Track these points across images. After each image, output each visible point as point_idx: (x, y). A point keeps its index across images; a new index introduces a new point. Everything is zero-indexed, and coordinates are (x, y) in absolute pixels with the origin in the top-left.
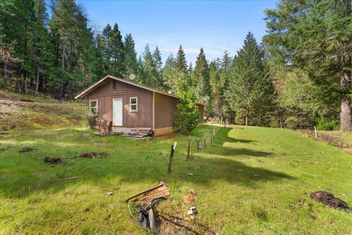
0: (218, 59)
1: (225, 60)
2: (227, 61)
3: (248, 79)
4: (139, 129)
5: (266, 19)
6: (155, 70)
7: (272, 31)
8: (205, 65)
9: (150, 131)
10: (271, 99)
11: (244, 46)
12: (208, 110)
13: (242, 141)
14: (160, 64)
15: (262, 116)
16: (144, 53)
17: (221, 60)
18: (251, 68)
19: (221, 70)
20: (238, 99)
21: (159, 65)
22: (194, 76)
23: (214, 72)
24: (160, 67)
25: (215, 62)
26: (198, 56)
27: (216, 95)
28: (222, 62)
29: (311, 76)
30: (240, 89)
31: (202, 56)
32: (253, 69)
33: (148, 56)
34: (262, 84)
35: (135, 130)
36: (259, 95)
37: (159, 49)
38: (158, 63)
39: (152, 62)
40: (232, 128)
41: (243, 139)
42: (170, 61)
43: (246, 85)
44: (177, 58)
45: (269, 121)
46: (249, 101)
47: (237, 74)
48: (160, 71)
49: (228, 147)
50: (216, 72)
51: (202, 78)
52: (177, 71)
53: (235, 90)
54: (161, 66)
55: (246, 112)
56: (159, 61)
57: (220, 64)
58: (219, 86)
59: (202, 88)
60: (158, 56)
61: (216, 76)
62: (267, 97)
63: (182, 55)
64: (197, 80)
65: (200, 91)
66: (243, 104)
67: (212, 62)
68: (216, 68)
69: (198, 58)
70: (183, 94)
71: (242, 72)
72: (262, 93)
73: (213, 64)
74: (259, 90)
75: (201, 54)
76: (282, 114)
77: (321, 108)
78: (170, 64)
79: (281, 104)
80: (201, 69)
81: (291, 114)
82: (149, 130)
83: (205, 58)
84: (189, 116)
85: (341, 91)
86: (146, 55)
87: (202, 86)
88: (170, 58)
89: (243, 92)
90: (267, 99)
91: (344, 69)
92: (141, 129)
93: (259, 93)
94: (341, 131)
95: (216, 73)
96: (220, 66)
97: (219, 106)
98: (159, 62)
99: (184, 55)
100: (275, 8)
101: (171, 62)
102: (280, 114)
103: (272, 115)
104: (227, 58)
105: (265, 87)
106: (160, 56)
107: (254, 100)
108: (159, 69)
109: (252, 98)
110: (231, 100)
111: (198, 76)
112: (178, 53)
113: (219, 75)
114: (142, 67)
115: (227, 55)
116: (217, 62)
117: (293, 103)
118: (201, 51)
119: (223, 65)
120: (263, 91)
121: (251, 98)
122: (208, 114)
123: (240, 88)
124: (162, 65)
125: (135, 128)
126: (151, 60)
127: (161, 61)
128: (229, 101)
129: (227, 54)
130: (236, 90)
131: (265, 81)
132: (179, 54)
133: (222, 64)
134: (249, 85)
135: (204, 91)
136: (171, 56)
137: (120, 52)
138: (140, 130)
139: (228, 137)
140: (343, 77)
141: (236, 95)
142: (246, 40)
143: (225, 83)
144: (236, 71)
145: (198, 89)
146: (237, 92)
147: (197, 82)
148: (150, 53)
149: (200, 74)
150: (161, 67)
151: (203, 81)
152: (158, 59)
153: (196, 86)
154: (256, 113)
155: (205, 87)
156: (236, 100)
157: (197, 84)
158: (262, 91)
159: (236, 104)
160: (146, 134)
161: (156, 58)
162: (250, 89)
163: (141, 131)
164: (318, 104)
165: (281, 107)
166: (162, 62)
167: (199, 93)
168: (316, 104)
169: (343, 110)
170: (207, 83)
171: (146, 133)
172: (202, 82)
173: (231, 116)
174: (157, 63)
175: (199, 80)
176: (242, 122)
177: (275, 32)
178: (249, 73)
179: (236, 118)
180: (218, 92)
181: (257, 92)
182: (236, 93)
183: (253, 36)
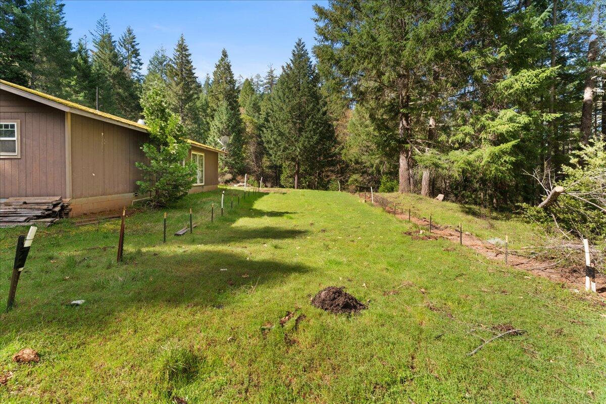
0: (258, 76)
1: (269, 79)
2: (272, 81)
3: (297, 113)
4: (24, 199)
5: (316, 21)
6: (123, 73)
7: (322, 41)
8: (230, 82)
9: (55, 206)
10: (329, 147)
11: (292, 59)
12: (236, 163)
13: (272, 214)
14: (136, 64)
15: (319, 174)
16: (94, 33)
17: (263, 79)
18: (302, 96)
19: (262, 96)
20: (283, 144)
21: (133, 65)
22: (211, 97)
23: (250, 95)
24: (137, 70)
25: (252, 80)
26: (218, 63)
27: (251, 137)
28: (265, 81)
29: (372, 117)
30: (285, 129)
31: (225, 63)
32: (304, 99)
33: (106, 42)
34: (317, 124)
35: (7, 204)
36: (311, 140)
37: (134, 33)
38: (132, 62)
39: (116, 56)
40: (267, 194)
41: (276, 210)
42: (159, 62)
43: (295, 123)
44: (175, 59)
45: (329, 182)
46: (299, 150)
47: (281, 104)
48: (136, 79)
49: (242, 227)
50: (254, 96)
51: (224, 104)
52: (174, 84)
53: (277, 130)
54: (140, 69)
55: (295, 166)
56: (136, 57)
57: (261, 85)
58: (256, 121)
59: (224, 121)
60: (133, 47)
61: (254, 104)
62: (324, 144)
63: (185, 54)
64: (215, 107)
65: (221, 127)
66: (290, 153)
67: (247, 80)
68: (254, 90)
69: (218, 67)
70: (156, 124)
71: (287, 101)
72: (316, 138)
73: (249, 83)
74: (312, 133)
75: (222, 59)
76: (344, 170)
77: (381, 162)
78: (160, 67)
79: (343, 155)
80: (222, 86)
81: (355, 171)
82: (50, 201)
83: (231, 68)
84: (171, 171)
85: (399, 140)
86: (100, 37)
87: (225, 118)
88: (160, 55)
89: (289, 133)
90: (323, 148)
91: (401, 110)
92: (27, 201)
93: (312, 137)
94: (400, 192)
95: (253, 99)
96: (261, 89)
97: (256, 157)
98: (133, 60)
99: (190, 55)
100: (328, 7)
101: (161, 63)
102: (342, 172)
103: (332, 171)
104: (272, 76)
105: (320, 129)
106: (137, 47)
107: (305, 147)
108: (135, 74)
109: (303, 145)
110: (272, 146)
111: (218, 99)
112: (176, 48)
113: (258, 103)
114: (86, 61)
115: (272, 71)
116: (257, 80)
117: (355, 155)
118: (223, 54)
119: (266, 87)
120: (317, 134)
121: (300, 145)
122: (235, 170)
123: (285, 126)
124: (141, 67)
125: (11, 200)
126: (111, 51)
127: (138, 57)
128: (269, 148)
129: (273, 69)
130: (279, 130)
131: (320, 119)
132: (177, 51)
133: (264, 85)
134: (300, 123)
135: (228, 127)
136: (161, 52)
137: (14, 14)
138: (25, 203)
139: (252, 209)
140: (401, 122)
141: (280, 138)
142: (295, 49)
143: (265, 118)
144: (280, 98)
145: (217, 123)
146: (281, 134)
147: (215, 110)
148: (110, 37)
149: (221, 96)
150: (140, 71)
151: (227, 109)
152: (132, 53)
153: (213, 118)
154: (312, 169)
155: (229, 120)
156: (280, 146)
157: (216, 113)
158: (315, 134)
159: (279, 153)
160: (39, 213)
161: (128, 50)
162: (301, 130)
163: (25, 206)
164: (378, 157)
165: (343, 161)
166: (141, 62)
167: (219, 131)
168: (377, 156)
169: (401, 164)
170: (234, 114)
171: (39, 209)
172: (225, 112)
173: (276, 173)
174: (130, 62)
175: (218, 106)
176: (291, 183)
177: (326, 43)
178: (299, 104)
179: (282, 177)
180: (256, 131)
181: (309, 136)
182: (279, 135)
183: (304, 46)
